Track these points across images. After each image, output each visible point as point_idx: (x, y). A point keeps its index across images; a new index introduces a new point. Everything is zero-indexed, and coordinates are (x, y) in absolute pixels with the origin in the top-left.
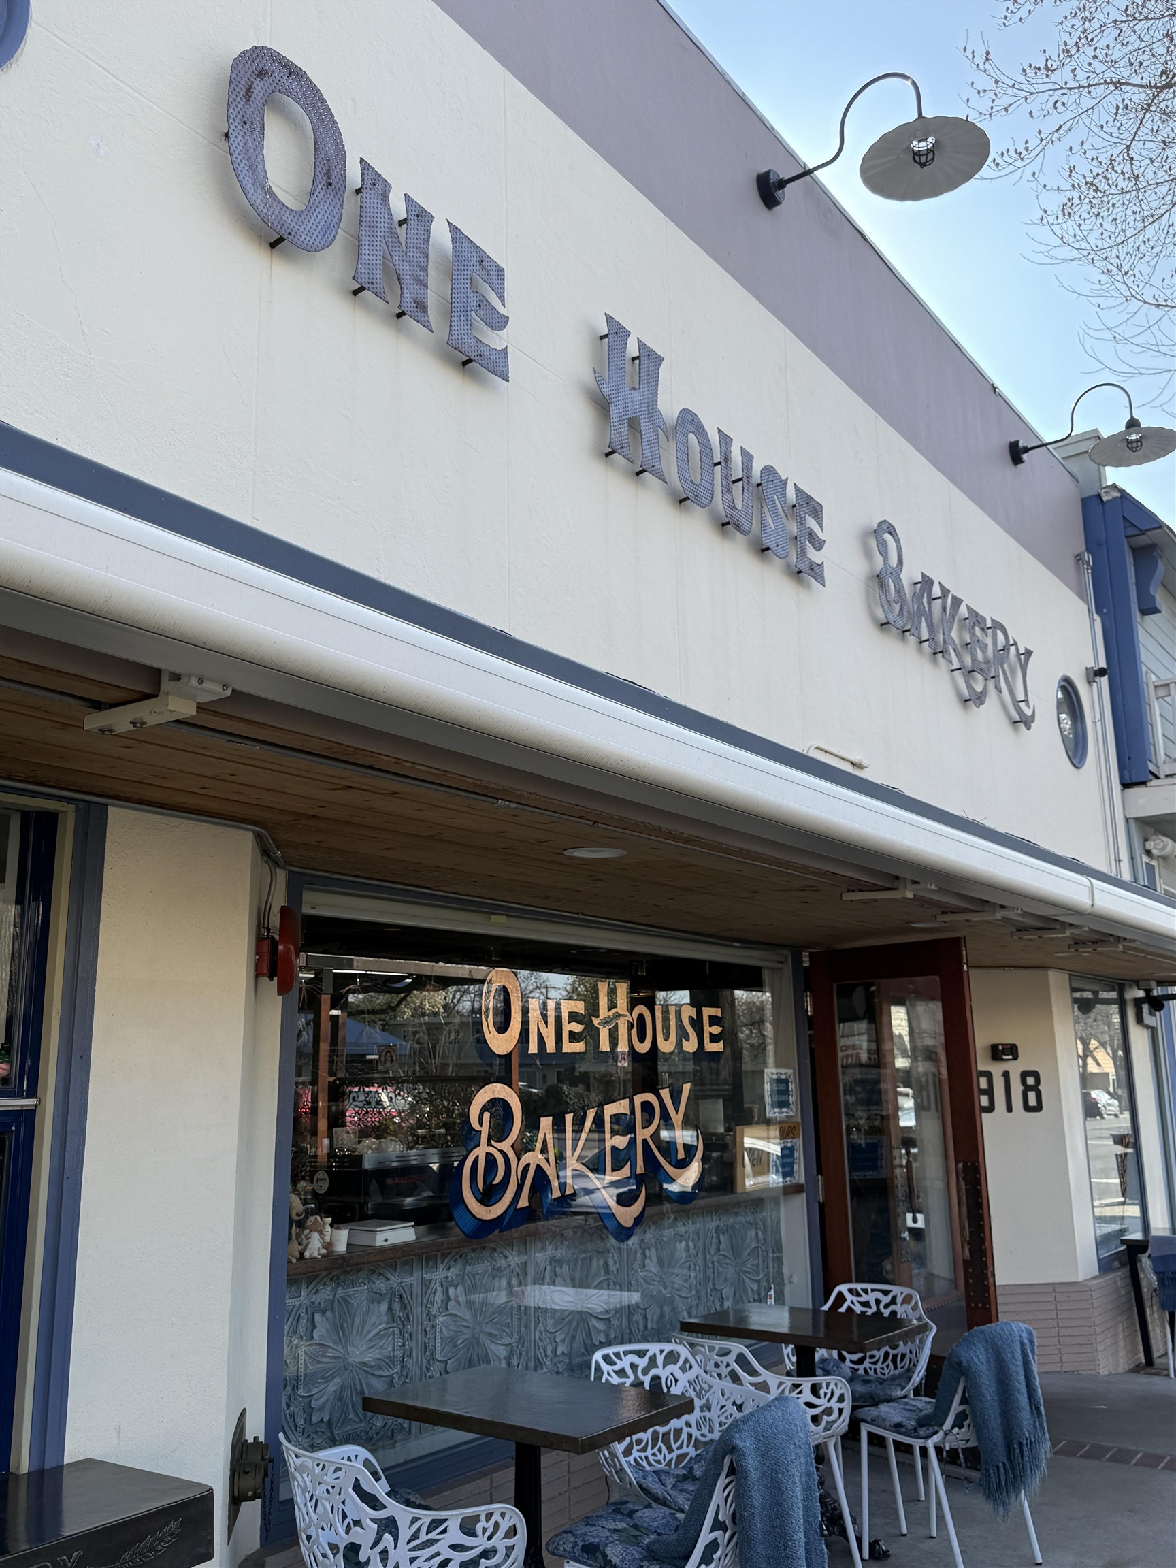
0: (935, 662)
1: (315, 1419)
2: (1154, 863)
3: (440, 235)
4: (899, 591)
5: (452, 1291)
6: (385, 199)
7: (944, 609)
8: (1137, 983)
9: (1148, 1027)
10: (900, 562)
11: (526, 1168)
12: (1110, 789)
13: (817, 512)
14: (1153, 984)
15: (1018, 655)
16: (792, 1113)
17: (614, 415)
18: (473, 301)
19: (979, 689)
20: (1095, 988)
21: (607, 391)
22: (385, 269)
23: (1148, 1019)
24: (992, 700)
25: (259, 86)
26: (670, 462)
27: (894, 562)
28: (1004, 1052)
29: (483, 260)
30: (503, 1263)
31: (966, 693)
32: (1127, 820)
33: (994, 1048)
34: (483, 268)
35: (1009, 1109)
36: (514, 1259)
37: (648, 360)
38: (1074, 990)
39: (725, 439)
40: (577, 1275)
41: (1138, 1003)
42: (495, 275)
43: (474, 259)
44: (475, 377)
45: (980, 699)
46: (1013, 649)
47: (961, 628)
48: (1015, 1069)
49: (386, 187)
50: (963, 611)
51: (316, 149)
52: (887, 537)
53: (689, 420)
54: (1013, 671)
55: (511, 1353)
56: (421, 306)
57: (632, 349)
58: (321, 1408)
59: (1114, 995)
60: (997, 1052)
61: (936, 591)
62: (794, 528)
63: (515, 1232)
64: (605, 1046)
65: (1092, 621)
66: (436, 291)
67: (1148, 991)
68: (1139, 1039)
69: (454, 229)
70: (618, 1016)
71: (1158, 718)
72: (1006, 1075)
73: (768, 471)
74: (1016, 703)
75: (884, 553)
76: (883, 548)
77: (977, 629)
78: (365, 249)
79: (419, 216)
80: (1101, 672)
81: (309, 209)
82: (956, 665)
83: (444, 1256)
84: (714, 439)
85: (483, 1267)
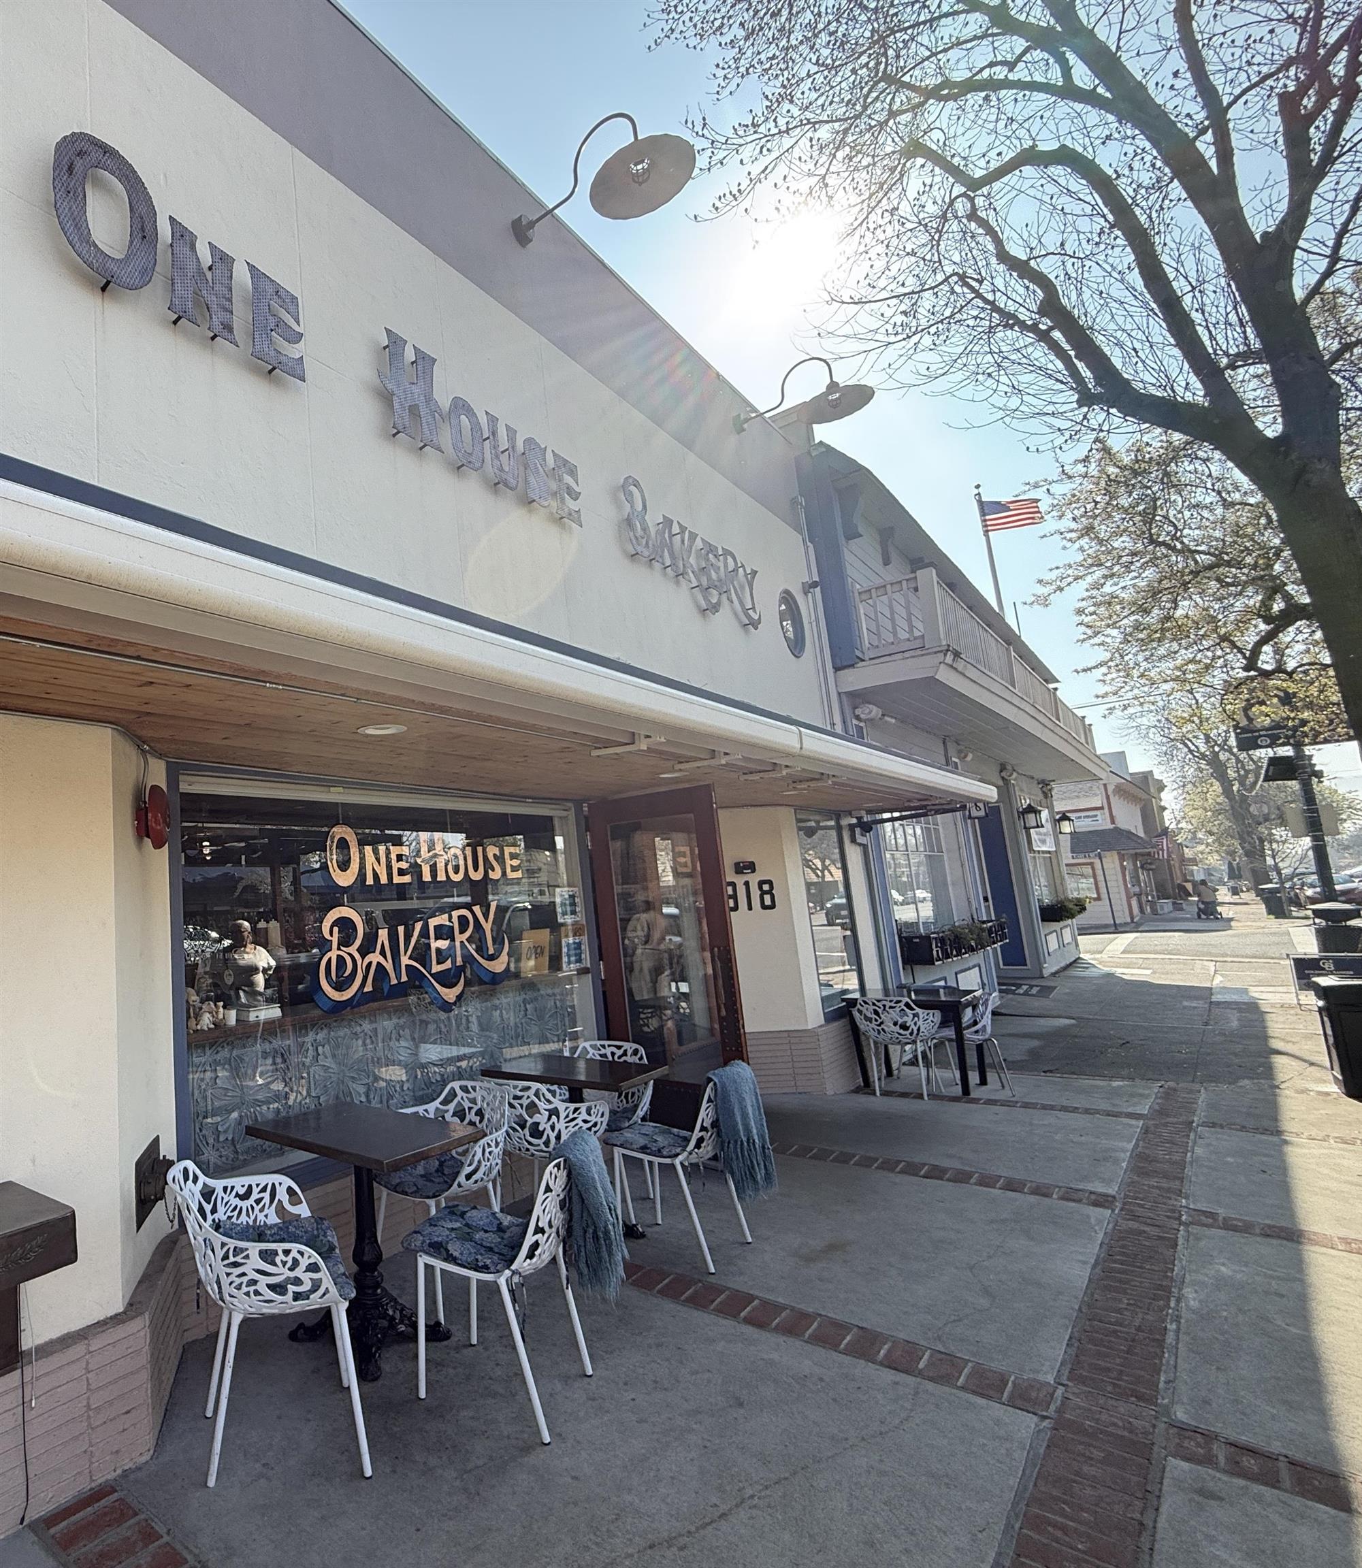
0: (678, 583)
1: (222, 1139)
2: (862, 724)
3: (241, 274)
4: (645, 529)
5: (320, 1049)
6: (193, 247)
7: (683, 541)
8: (850, 814)
9: (860, 844)
10: (645, 507)
11: (370, 964)
12: (825, 672)
13: (573, 472)
14: (863, 813)
15: (746, 575)
16: (581, 918)
17: (396, 406)
18: (272, 322)
19: (714, 601)
20: (817, 818)
21: (390, 386)
22: (197, 303)
23: (860, 839)
24: (725, 608)
25: (79, 164)
26: (446, 438)
27: (639, 507)
28: (745, 867)
29: (278, 291)
30: (358, 1029)
31: (704, 605)
32: (839, 694)
33: (737, 865)
34: (279, 297)
35: (750, 908)
36: (367, 1026)
37: (424, 362)
38: (799, 821)
39: (493, 420)
40: (416, 1036)
41: (852, 827)
42: (291, 303)
43: (271, 290)
44: (278, 382)
45: (715, 608)
46: (741, 570)
47: (698, 557)
48: (754, 880)
49: (193, 238)
50: (699, 543)
51: (131, 210)
52: (632, 488)
53: (460, 406)
54: (742, 587)
55: (369, 1089)
56: (228, 328)
57: (410, 355)
58: (225, 1132)
59: (832, 823)
60: (740, 868)
61: (676, 529)
62: (554, 486)
63: (363, 1009)
64: (427, 877)
65: (806, 547)
66: (241, 317)
67: (859, 819)
68: (854, 856)
69: (252, 268)
70: (436, 855)
71: (863, 617)
72: (747, 884)
73: (529, 441)
74: (745, 611)
75: (630, 501)
76: (630, 498)
77: (711, 556)
78: (178, 286)
79: (223, 259)
80: (814, 585)
81: (128, 256)
82: (695, 583)
83: (313, 1026)
84: (483, 420)
85: (343, 1032)
